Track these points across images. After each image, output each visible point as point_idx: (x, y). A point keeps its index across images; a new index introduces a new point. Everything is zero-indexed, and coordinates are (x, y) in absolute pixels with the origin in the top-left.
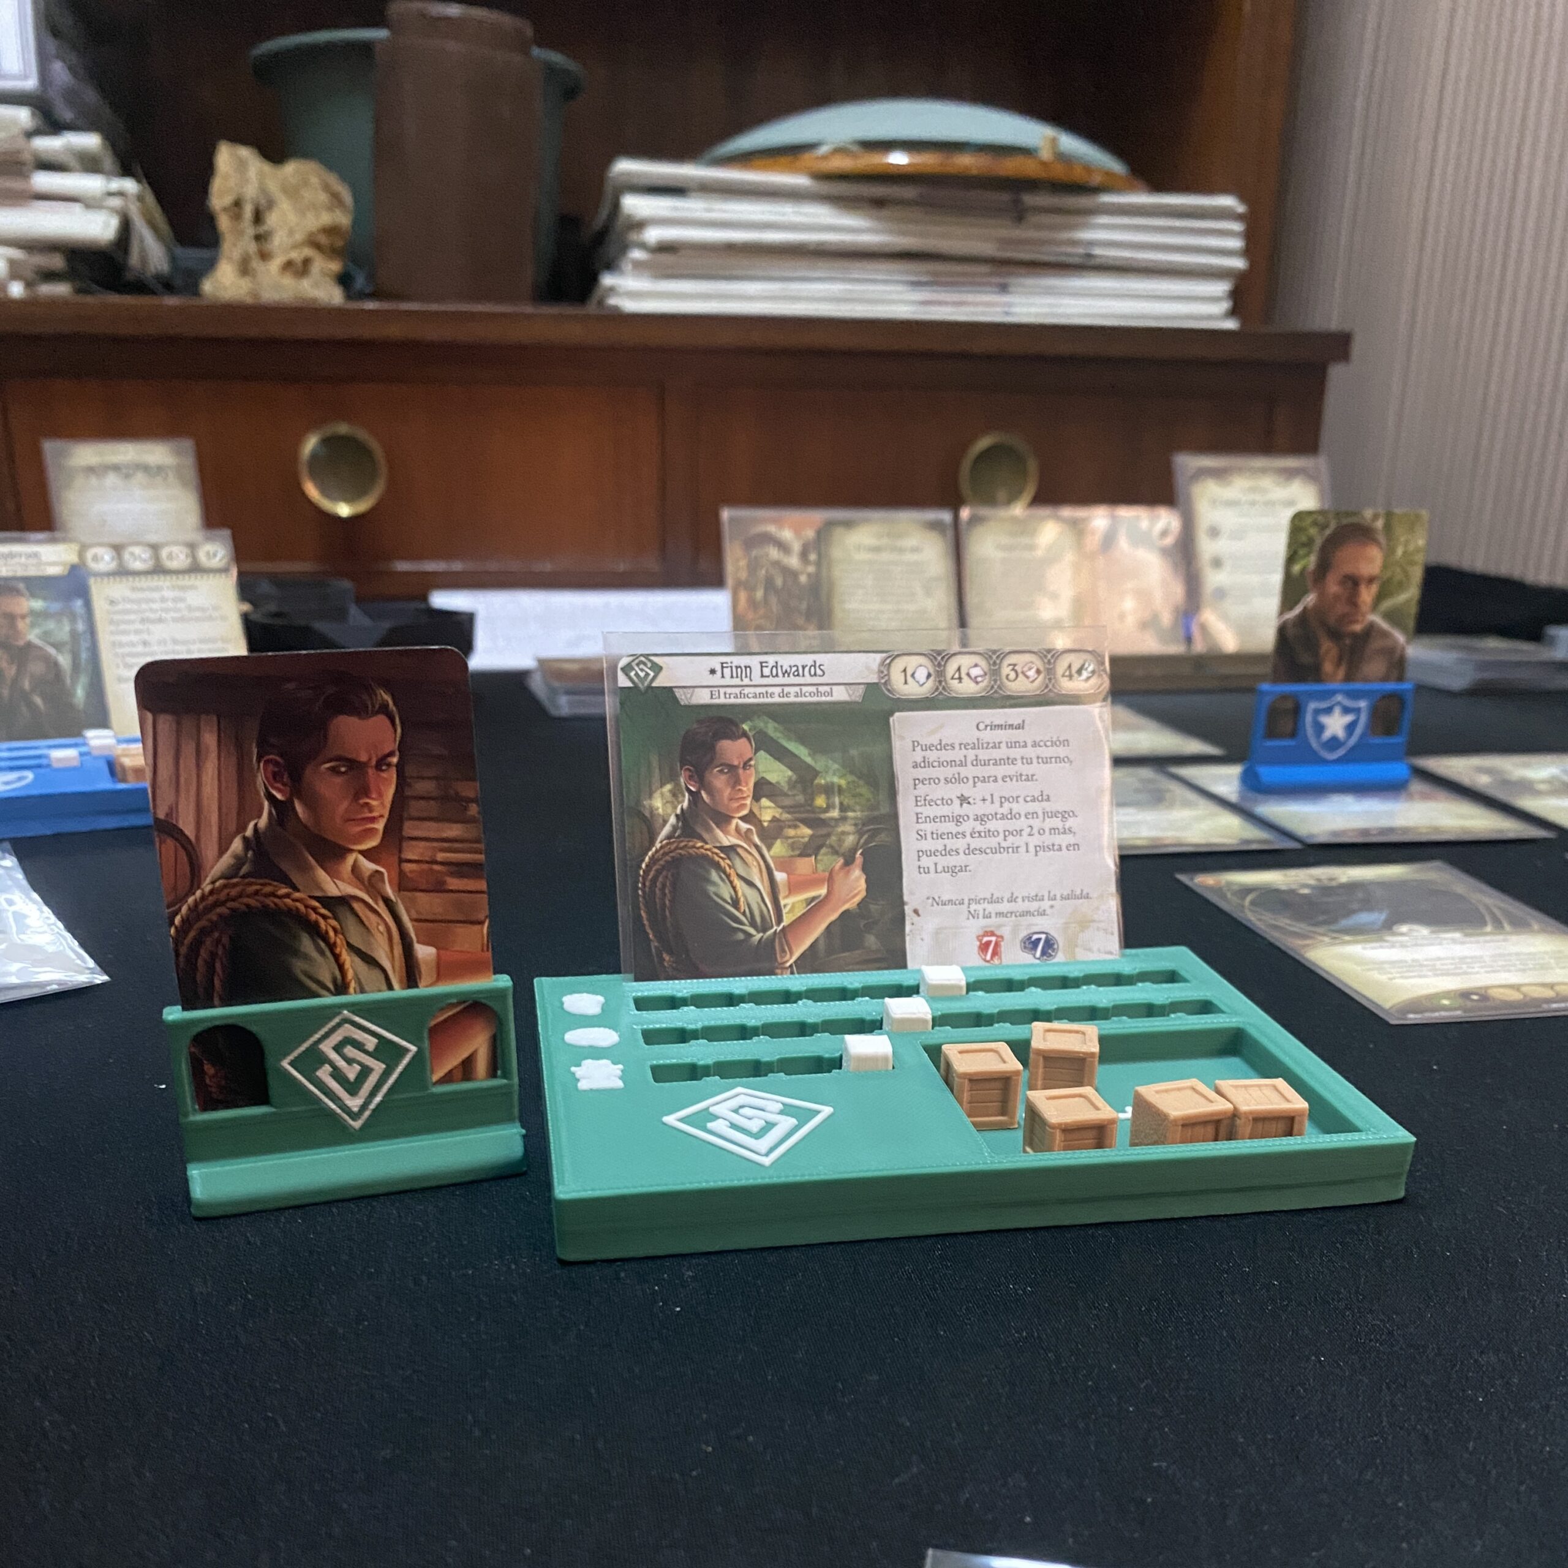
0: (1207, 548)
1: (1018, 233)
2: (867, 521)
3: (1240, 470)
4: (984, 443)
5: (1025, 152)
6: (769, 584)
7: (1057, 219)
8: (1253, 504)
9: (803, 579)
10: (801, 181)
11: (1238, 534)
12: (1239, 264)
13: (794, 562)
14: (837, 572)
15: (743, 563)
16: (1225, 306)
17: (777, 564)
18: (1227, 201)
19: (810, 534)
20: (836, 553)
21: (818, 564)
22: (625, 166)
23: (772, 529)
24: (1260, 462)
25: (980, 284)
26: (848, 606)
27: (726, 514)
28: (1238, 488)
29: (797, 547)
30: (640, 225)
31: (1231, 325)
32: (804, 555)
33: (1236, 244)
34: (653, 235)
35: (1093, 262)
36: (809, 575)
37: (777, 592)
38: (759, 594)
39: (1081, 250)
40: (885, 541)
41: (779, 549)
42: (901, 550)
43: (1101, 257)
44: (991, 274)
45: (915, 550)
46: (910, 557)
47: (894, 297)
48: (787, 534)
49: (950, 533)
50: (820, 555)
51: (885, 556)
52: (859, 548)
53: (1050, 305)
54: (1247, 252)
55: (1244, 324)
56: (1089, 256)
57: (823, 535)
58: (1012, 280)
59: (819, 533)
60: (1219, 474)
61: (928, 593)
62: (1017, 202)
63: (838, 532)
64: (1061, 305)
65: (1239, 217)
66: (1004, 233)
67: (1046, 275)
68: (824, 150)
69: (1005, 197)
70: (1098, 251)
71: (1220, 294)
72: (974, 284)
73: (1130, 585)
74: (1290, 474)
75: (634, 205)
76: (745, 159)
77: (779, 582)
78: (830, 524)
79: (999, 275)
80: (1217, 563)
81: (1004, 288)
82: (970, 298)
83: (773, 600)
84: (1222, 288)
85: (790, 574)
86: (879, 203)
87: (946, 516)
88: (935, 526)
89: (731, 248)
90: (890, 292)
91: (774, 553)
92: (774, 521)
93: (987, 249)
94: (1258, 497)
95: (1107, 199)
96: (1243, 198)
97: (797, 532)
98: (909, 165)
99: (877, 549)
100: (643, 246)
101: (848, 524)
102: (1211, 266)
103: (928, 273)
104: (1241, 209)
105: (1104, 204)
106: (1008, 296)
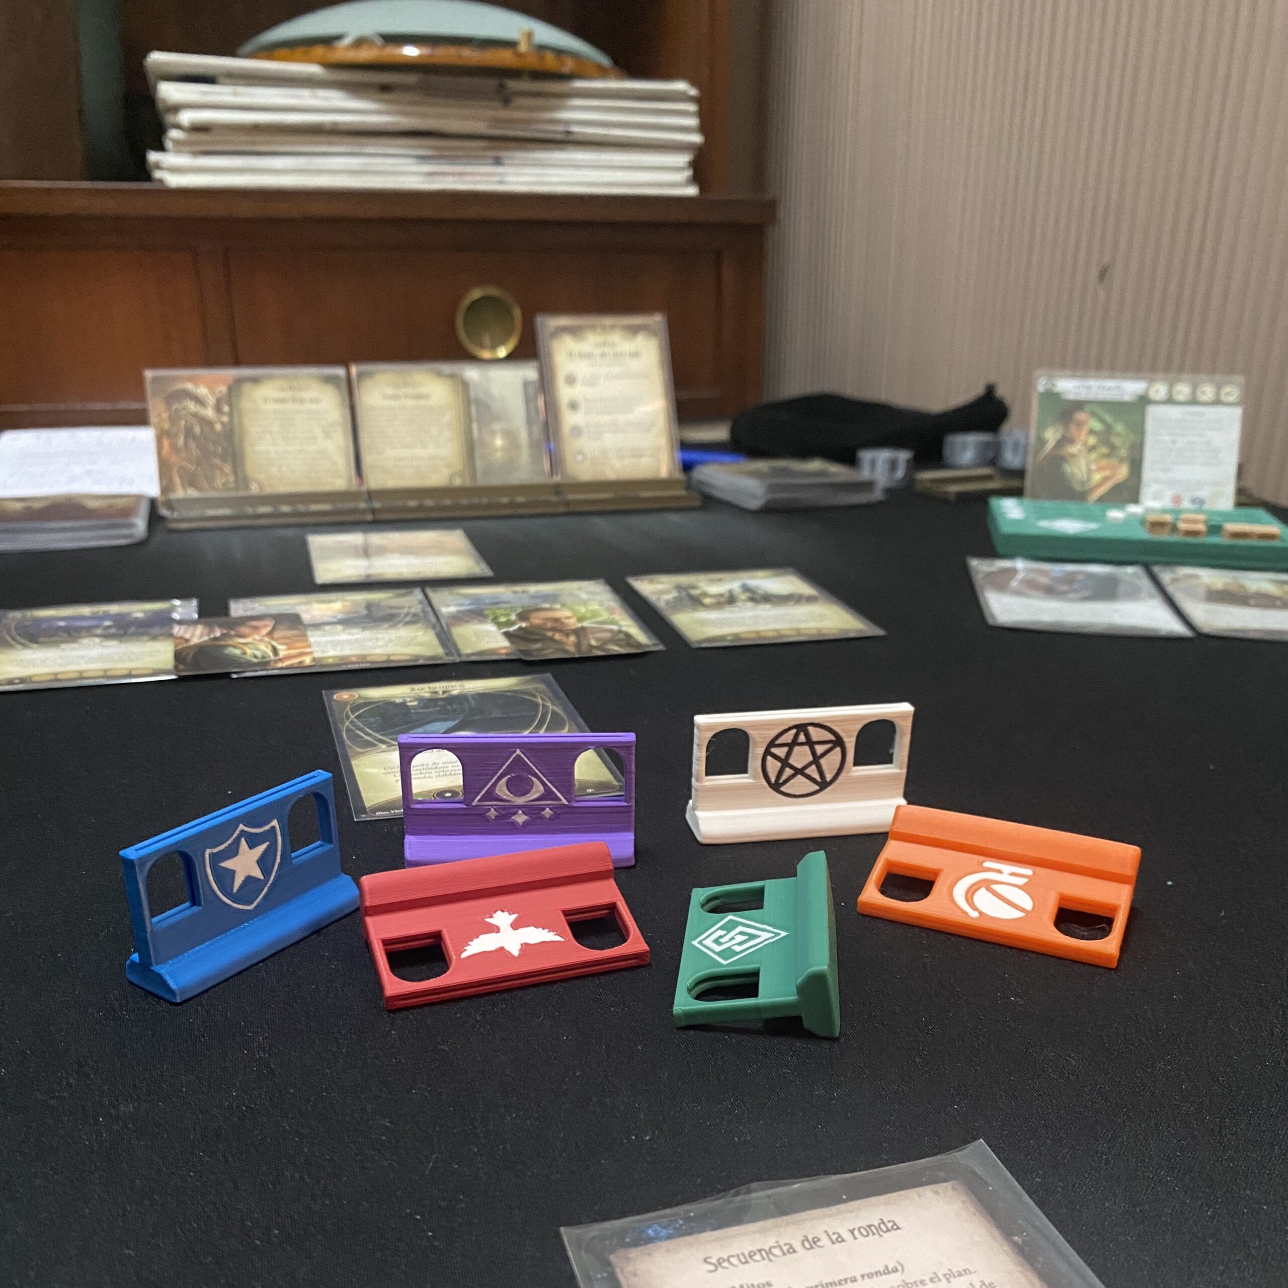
0: (565, 393)
1: (504, 114)
2: (270, 378)
3: (593, 328)
4: (476, 294)
5: (511, 44)
6: (189, 432)
7: (539, 102)
8: (603, 355)
9: (218, 427)
10: (314, 69)
11: (591, 382)
12: (696, 138)
13: (209, 413)
14: (247, 421)
15: (165, 415)
16: (688, 173)
17: (195, 415)
18: (680, 86)
19: (223, 389)
20: (245, 404)
21: (231, 415)
22: (157, 57)
23: (190, 386)
24: (608, 321)
25: (477, 157)
26: (260, 448)
27: (149, 374)
28: (591, 342)
29: (211, 400)
30: (176, 108)
31: (692, 191)
32: (218, 409)
33: (693, 122)
34: (186, 117)
35: (571, 138)
36: (223, 423)
37: (195, 438)
38: (181, 441)
39: (561, 128)
40: (288, 394)
41: (195, 402)
42: (302, 401)
43: (579, 133)
44: (485, 149)
45: (315, 401)
46: (308, 406)
47: (404, 168)
48: (202, 391)
49: (344, 384)
50: (231, 406)
51: (289, 406)
52: (265, 400)
53: (538, 175)
54: (703, 129)
55: (702, 190)
56: (568, 133)
57: (235, 388)
58: (504, 154)
59: (230, 389)
60: (573, 331)
61: (327, 435)
62: (502, 86)
63: (247, 388)
64: (547, 174)
65: (691, 99)
66: (491, 113)
67: (533, 150)
68: (347, 41)
69: (492, 82)
70: (575, 129)
71: (681, 165)
72: (470, 158)
73: (497, 426)
74: (634, 330)
75: (169, 92)
76: (271, 51)
77: (197, 430)
78: (239, 381)
79: (492, 148)
80: (573, 406)
81: (498, 162)
82: (469, 169)
83: (193, 445)
84: (683, 159)
85: (207, 423)
86: (385, 88)
87: (340, 371)
88: (329, 380)
89: (256, 129)
90: (398, 164)
91: (192, 406)
92: (191, 379)
93: (481, 127)
94: (606, 350)
95: (579, 84)
96: (694, 83)
97: (211, 389)
98: (420, 57)
99: (282, 401)
100: (178, 127)
101: (255, 380)
102: (674, 141)
103: (430, 148)
104: (693, 92)
105: (577, 88)
106: (501, 167)
